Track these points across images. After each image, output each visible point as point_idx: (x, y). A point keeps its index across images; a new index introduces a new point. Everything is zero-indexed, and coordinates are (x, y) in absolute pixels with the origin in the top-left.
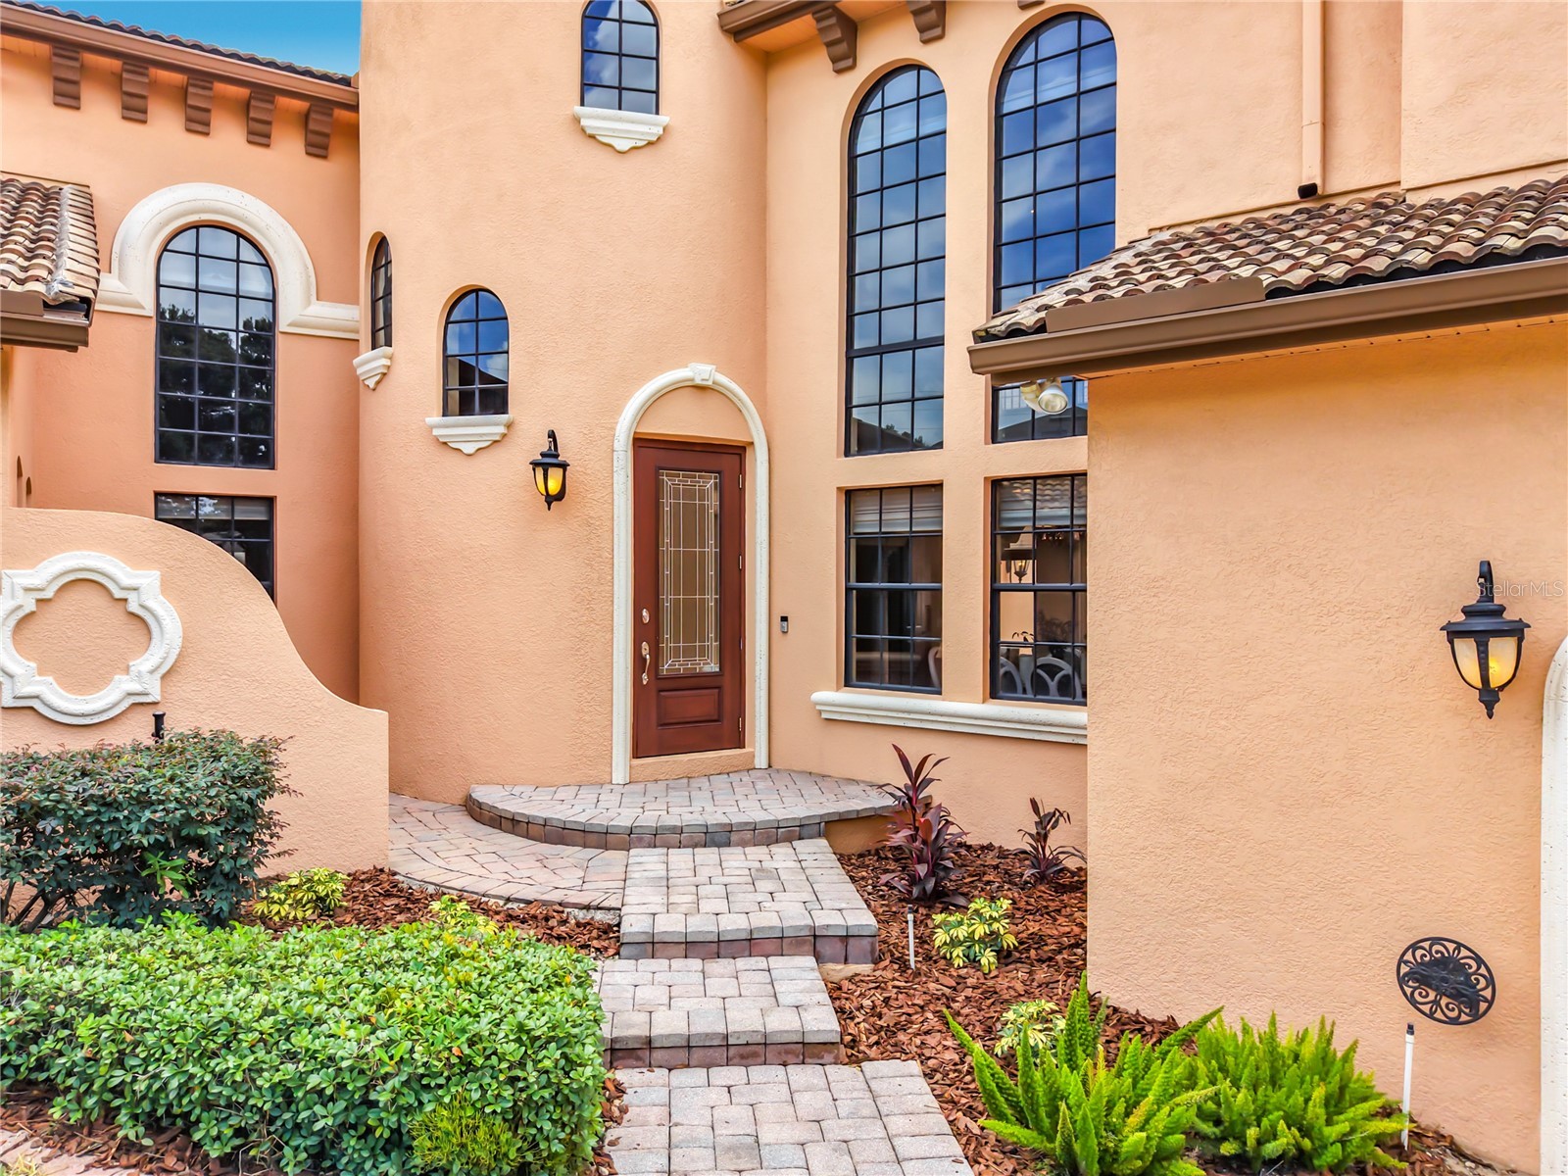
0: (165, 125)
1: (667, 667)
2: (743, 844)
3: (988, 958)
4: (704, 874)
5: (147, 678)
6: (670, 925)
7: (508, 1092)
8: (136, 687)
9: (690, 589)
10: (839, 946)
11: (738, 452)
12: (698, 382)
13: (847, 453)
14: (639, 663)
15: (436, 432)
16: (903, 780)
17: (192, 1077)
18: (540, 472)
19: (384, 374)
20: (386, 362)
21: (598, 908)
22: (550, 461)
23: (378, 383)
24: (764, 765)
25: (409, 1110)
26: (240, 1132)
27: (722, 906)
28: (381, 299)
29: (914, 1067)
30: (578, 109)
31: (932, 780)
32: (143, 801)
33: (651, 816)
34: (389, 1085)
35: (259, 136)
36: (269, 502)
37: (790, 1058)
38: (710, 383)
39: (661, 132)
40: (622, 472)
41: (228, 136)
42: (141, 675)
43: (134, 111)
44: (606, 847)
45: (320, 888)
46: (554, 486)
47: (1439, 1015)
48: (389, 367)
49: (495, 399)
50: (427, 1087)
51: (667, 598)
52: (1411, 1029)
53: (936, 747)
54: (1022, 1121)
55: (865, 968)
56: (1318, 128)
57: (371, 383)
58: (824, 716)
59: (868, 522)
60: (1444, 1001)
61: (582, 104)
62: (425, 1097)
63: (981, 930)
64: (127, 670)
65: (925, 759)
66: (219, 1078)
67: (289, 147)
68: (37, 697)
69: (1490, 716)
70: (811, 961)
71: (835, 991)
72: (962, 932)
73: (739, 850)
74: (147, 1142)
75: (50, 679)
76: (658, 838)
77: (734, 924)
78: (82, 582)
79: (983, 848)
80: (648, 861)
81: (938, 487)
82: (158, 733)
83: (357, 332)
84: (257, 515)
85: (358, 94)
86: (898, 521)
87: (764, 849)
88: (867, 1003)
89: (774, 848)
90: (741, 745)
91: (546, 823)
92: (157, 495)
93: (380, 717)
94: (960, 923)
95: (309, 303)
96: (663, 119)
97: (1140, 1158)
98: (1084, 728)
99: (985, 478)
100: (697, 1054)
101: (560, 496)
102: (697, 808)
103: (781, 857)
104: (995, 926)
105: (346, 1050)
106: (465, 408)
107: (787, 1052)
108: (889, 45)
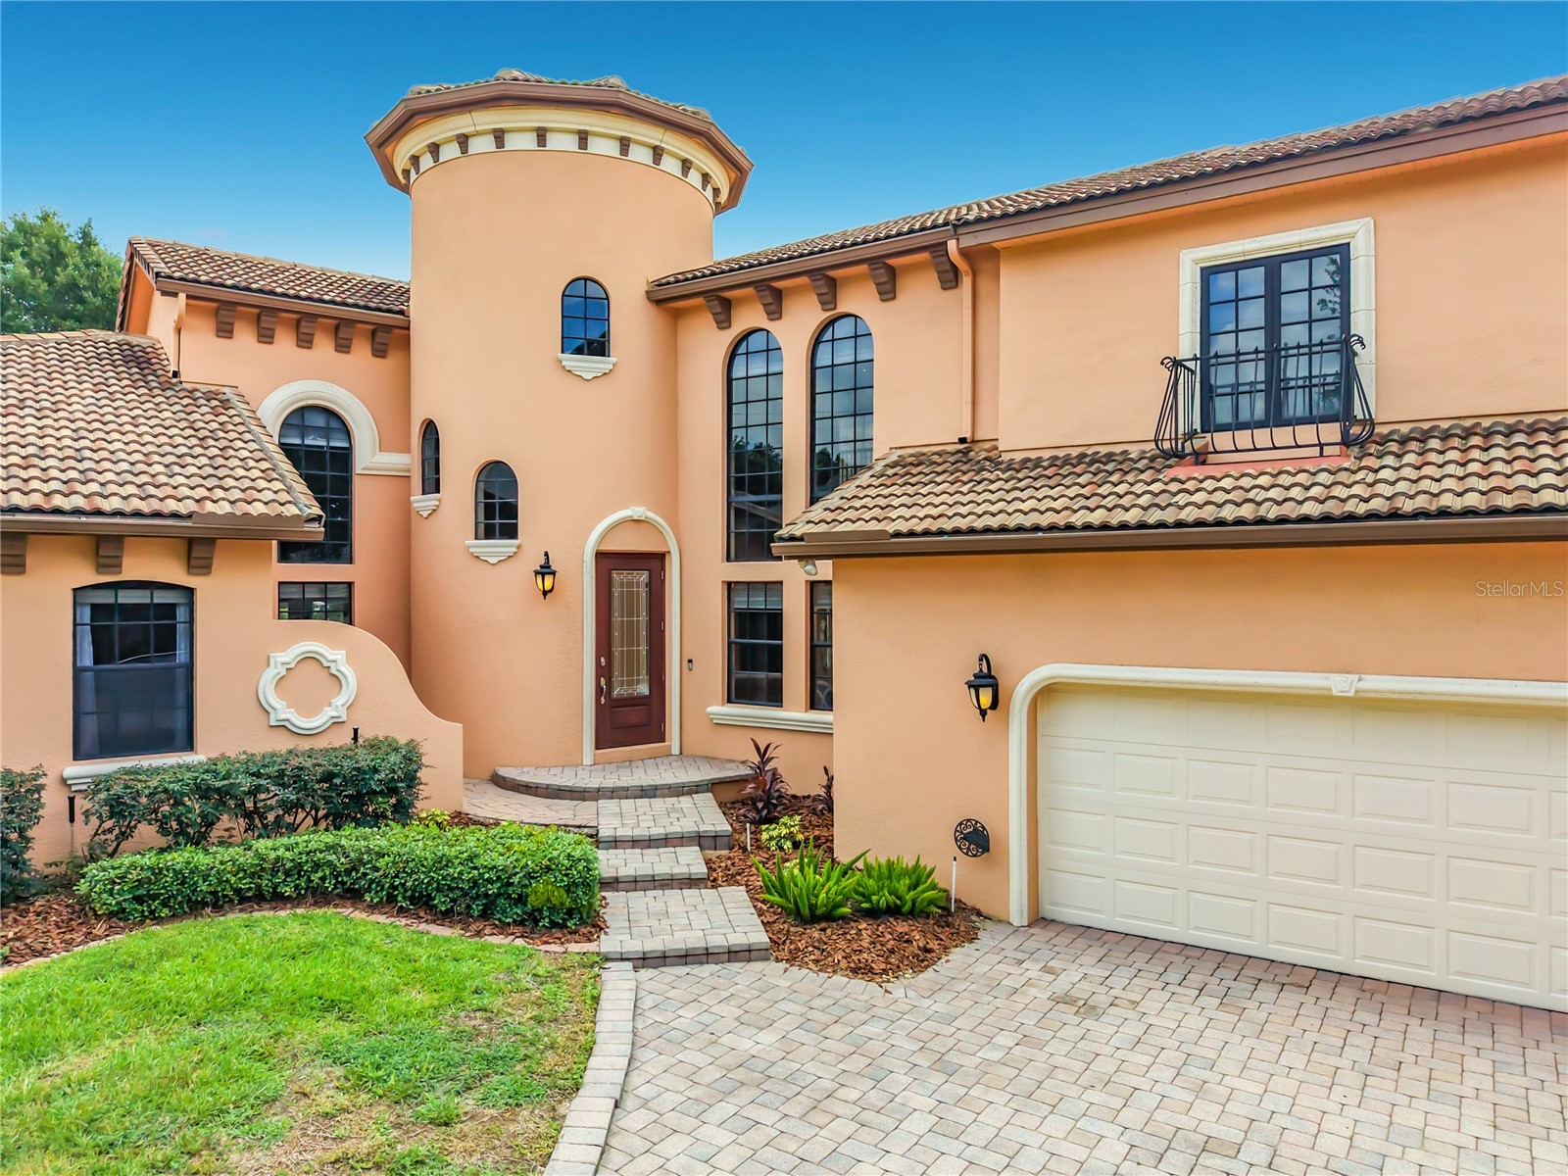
0: (285, 343)
1: (616, 691)
2: (664, 796)
3: (788, 845)
4: (640, 811)
5: (340, 708)
6: (624, 832)
7: (565, 879)
8: (335, 714)
9: (630, 644)
10: (712, 841)
11: (661, 557)
12: (635, 518)
13: (728, 559)
14: (599, 691)
15: (471, 550)
16: (757, 759)
17: (433, 878)
18: (539, 578)
19: (434, 510)
20: (437, 503)
21: (585, 827)
22: (545, 570)
23: (429, 515)
24: (678, 753)
25: (526, 886)
26: (453, 900)
27: (652, 824)
29: (743, 888)
30: (560, 355)
31: (773, 758)
32: (375, 770)
33: (610, 781)
34: (518, 876)
35: (343, 347)
36: (350, 585)
37: (684, 886)
38: (643, 518)
39: (611, 367)
40: (589, 575)
41: (324, 348)
42: (337, 706)
43: (266, 337)
44: (584, 799)
45: (438, 818)
46: (548, 586)
47: (970, 853)
48: (438, 506)
49: (511, 532)
50: (533, 878)
51: (616, 650)
52: (955, 859)
53: (775, 739)
54: (781, 896)
55: (726, 852)
56: (970, 406)
57: (425, 514)
58: (714, 721)
59: (741, 602)
60: (972, 846)
61: (562, 352)
62: (532, 881)
63: (784, 831)
64: (330, 705)
65: (768, 746)
66: (444, 878)
67: (362, 352)
68: (287, 720)
69: (984, 720)
70: (698, 848)
71: (708, 862)
72: (775, 833)
73: (661, 799)
74: (411, 907)
75: (293, 710)
76: (614, 793)
77: (657, 831)
78: (308, 659)
79: (804, 797)
80: (609, 806)
81: (781, 583)
82: (355, 738)
83: (409, 471)
84: (340, 594)
85: (409, 321)
86: (759, 602)
87: (676, 799)
88: (723, 864)
89: (681, 798)
90: (663, 740)
91: (548, 787)
92: (280, 583)
93: (457, 728)
94: (775, 829)
95: (375, 455)
96: (613, 359)
97: (825, 906)
98: (831, 724)
99: (806, 581)
100: (639, 885)
101: (551, 590)
102: (636, 776)
103: (685, 802)
104: (792, 829)
105: (501, 862)
106: (489, 533)
107: (682, 883)
108: (749, 317)
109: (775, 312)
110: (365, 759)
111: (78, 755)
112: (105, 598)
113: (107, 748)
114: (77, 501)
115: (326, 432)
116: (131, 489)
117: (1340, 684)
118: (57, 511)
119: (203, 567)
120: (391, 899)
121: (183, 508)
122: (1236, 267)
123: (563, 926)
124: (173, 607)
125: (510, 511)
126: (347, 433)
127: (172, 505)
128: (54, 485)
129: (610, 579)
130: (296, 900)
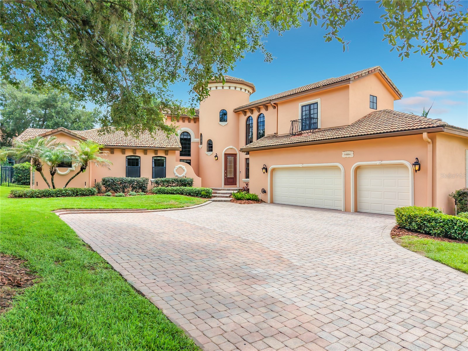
0: (181, 122)
1: (228, 176)
2: (231, 191)
7: (206, 191)
8: (183, 175)
9: (230, 168)
11: (236, 155)
12: (231, 148)
13: (246, 155)
14: (225, 176)
15: (207, 153)
20: (202, 146)
22: (216, 156)
23: (201, 148)
24: (238, 187)
25: (201, 192)
26: (193, 194)
28: (201, 139)
35: (189, 122)
36: (190, 160)
40: (223, 157)
41: (187, 122)
43: (178, 121)
49: (212, 151)
51: (228, 169)
52: (261, 194)
54: (235, 197)
56: (276, 128)
58: (243, 181)
59: (248, 162)
60: (263, 192)
61: (220, 122)
64: (183, 173)
67: (192, 122)
68: (177, 175)
69: (264, 174)
70: (230, 195)
74: (189, 195)
78: (180, 167)
82: (186, 177)
83: (199, 142)
84: (189, 161)
85: (199, 117)
90: (236, 184)
92: (180, 160)
93: (201, 178)
95: (194, 139)
96: (228, 122)
101: (217, 159)
102: (229, 188)
105: (198, 189)
106: (209, 151)
107: (225, 197)
108: (249, 114)
109: (252, 113)
110: (185, 179)
111: (153, 178)
112: (156, 158)
113: (156, 177)
114: (153, 146)
115: (187, 136)
116: (159, 144)
117: (300, 165)
118: (151, 147)
119: (167, 154)
120: (186, 194)
121: (164, 146)
122: (305, 106)
123: (206, 198)
124: (164, 160)
125: (212, 147)
126: (190, 135)
127: (163, 146)
128: (150, 144)
129: (227, 158)
130: (176, 194)
